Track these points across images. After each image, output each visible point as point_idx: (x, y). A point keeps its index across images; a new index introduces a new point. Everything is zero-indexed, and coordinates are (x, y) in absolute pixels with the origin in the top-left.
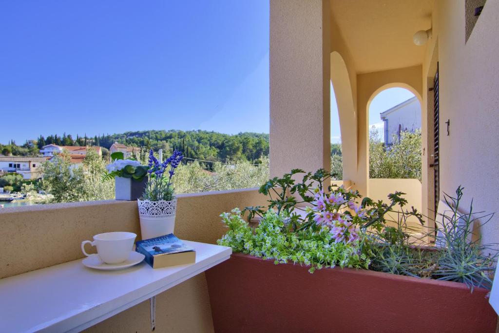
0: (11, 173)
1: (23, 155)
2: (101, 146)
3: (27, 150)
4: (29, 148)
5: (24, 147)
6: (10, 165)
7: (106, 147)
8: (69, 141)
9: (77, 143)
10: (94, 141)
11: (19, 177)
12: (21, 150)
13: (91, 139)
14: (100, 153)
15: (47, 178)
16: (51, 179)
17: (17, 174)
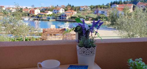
0: (102, 14)
1: (106, 8)
2: (133, 4)
3: (107, 7)
4: (108, 6)
5: (106, 6)
6: (102, 12)
7: (135, 4)
8: (121, 2)
9: (124, 3)
10: (130, 2)
11: (104, 16)
12: (105, 7)
13: (129, 1)
14: (132, 7)
15: (109, 17)
16: (111, 17)
17: (103, 15)
